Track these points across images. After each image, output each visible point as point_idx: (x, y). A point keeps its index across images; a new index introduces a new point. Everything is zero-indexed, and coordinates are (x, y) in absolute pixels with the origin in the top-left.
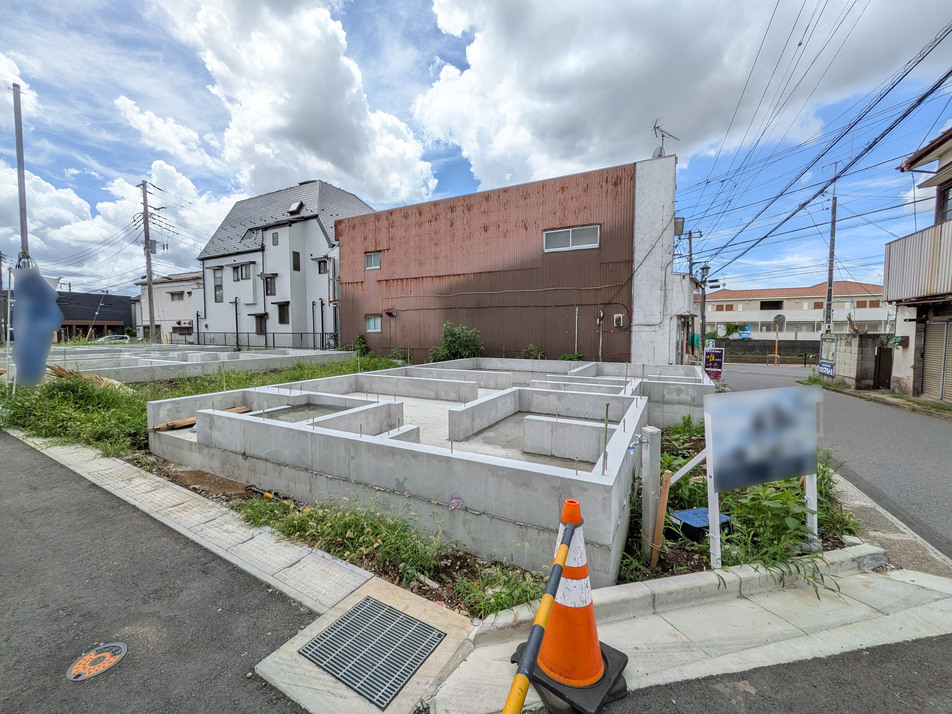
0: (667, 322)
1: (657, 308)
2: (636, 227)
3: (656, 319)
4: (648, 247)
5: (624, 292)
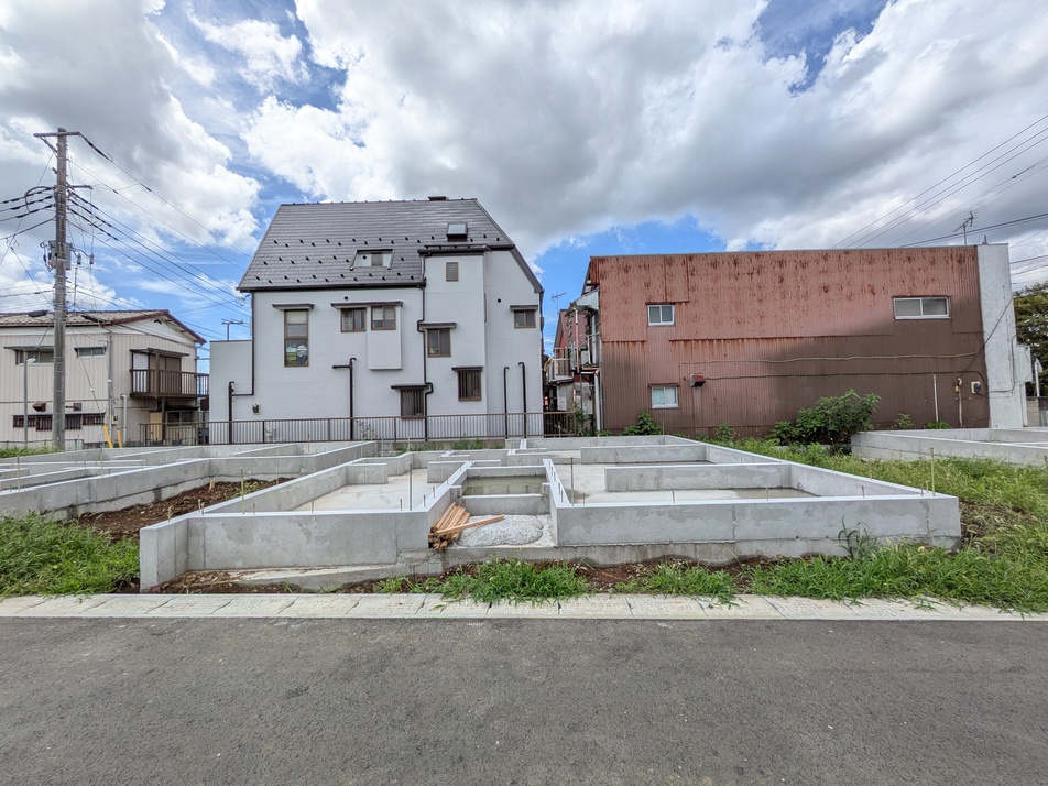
0: (1017, 388)
1: (1008, 377)
2: (983, 302)
3: (1008, 386)
4: (995, 321)
5: (978, 361)
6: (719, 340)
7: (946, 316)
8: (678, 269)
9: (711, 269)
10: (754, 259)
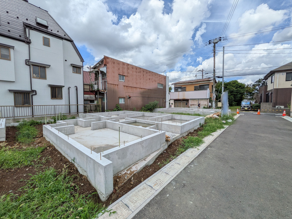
2: (166, 86)
5: (165, 96)
6: (133, 87)
7: (163, 88)
8: (125, 67)
9: (132, 69)
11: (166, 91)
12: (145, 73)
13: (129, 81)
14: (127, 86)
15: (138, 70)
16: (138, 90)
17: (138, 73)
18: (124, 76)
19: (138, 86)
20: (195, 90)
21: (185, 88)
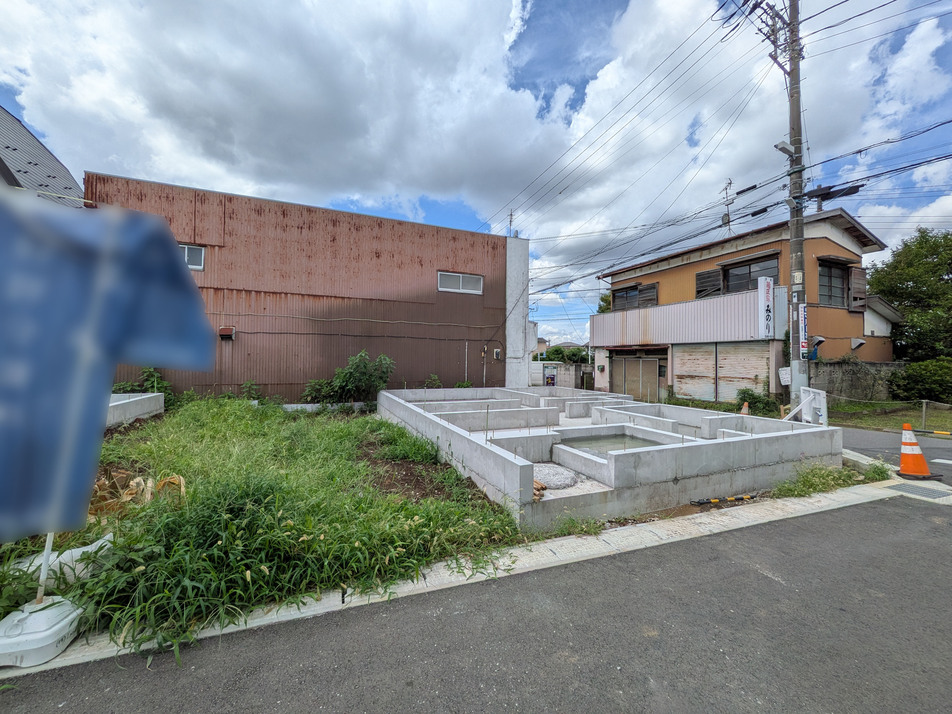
0: (526, 356)
1: (521, 346)
2: (507, 284)
3: (520, 354)
4: (515, 300)
5: (501, 332)
6: (258, 292)
7: (480, 292)
8: (214, 209)
9: (254, 216)
10: (305, 213)
11: (509, 306)
12: (343, 228)
13: (230, 266)
14: (217, 289)
15: (293, 220)
16: (295, 303)
17: (296, 231)
18: (205, 246)
19: (291, 286)
20: (701, 293)
21: (653, 287)
